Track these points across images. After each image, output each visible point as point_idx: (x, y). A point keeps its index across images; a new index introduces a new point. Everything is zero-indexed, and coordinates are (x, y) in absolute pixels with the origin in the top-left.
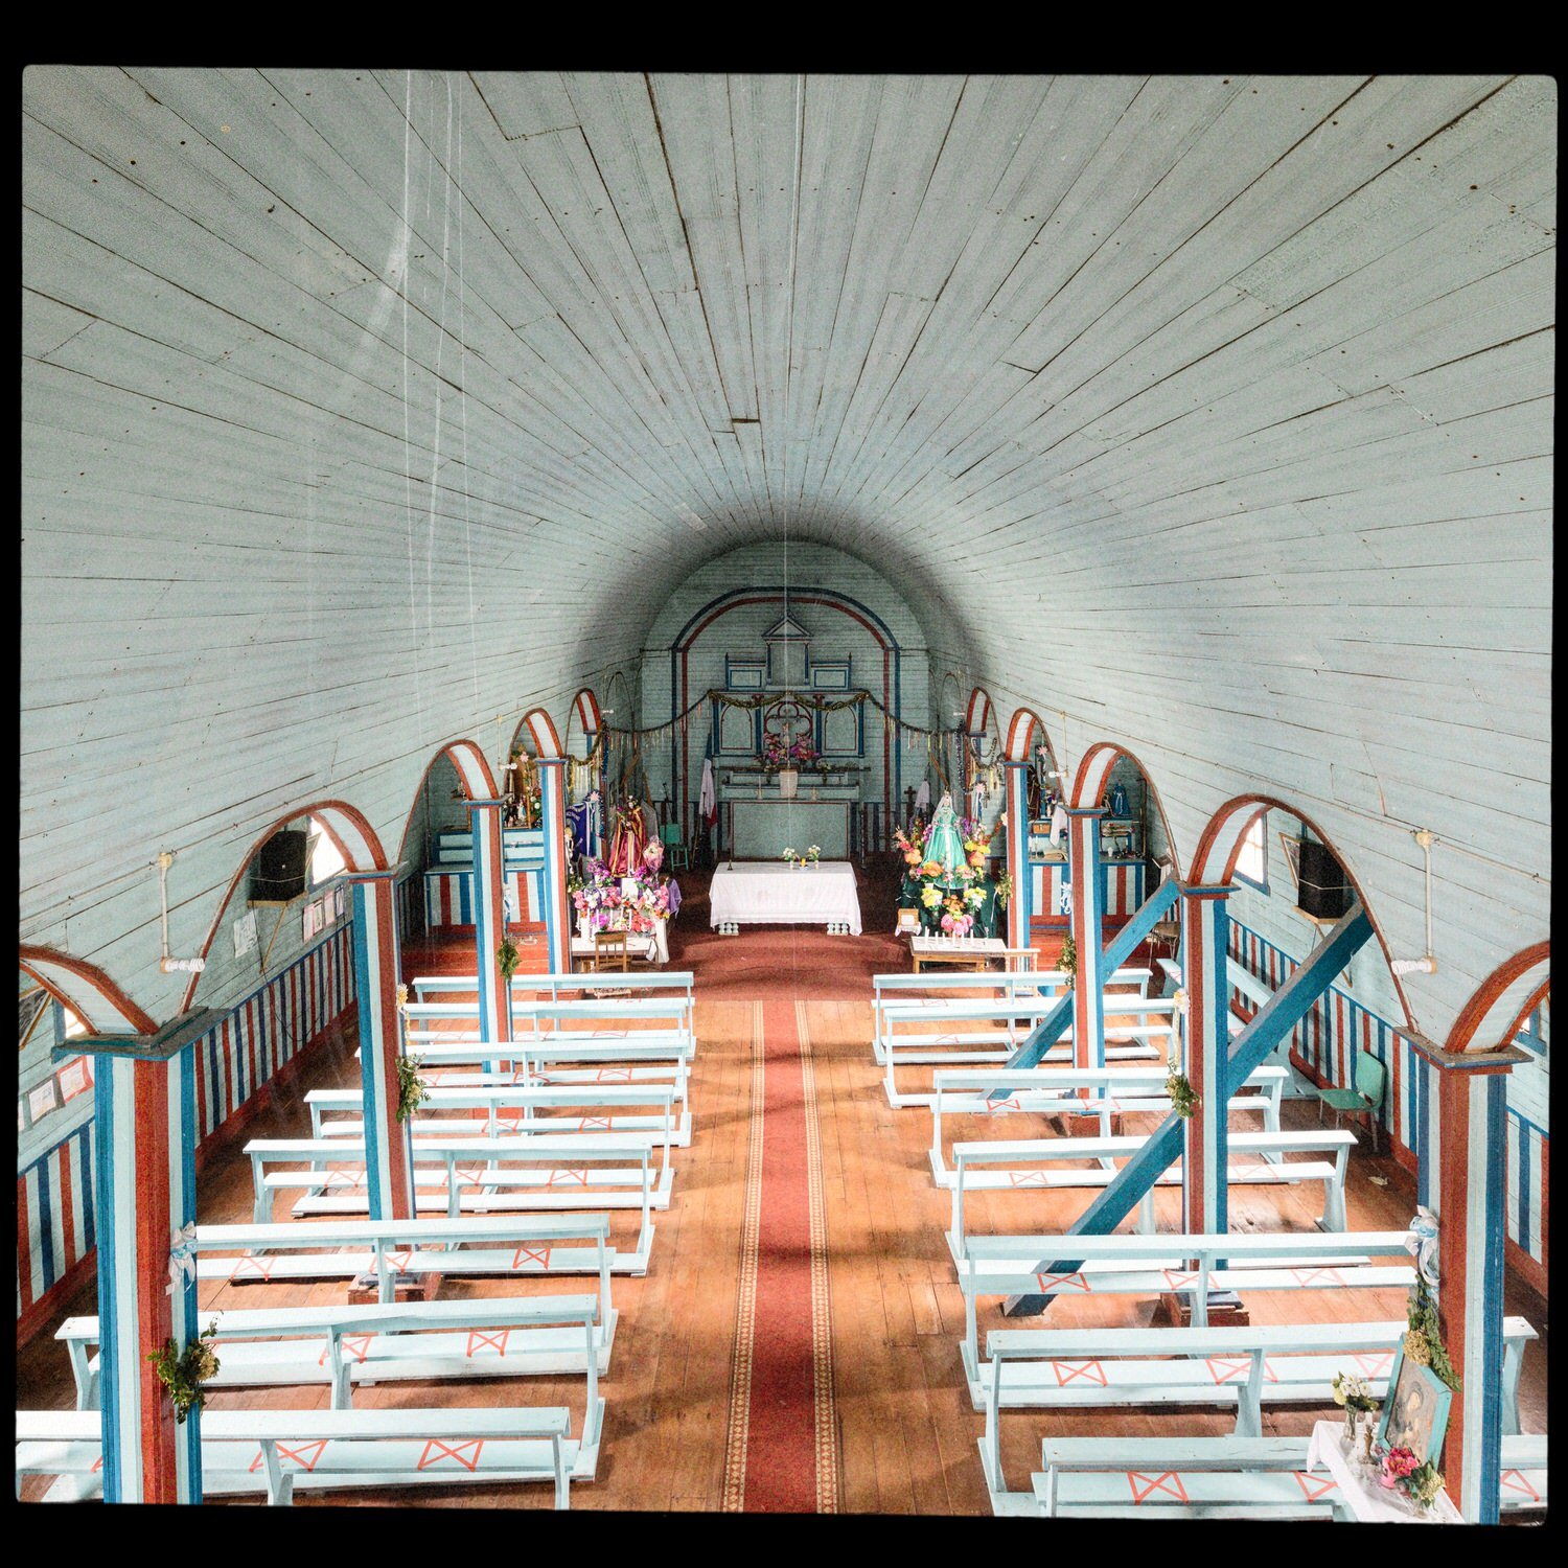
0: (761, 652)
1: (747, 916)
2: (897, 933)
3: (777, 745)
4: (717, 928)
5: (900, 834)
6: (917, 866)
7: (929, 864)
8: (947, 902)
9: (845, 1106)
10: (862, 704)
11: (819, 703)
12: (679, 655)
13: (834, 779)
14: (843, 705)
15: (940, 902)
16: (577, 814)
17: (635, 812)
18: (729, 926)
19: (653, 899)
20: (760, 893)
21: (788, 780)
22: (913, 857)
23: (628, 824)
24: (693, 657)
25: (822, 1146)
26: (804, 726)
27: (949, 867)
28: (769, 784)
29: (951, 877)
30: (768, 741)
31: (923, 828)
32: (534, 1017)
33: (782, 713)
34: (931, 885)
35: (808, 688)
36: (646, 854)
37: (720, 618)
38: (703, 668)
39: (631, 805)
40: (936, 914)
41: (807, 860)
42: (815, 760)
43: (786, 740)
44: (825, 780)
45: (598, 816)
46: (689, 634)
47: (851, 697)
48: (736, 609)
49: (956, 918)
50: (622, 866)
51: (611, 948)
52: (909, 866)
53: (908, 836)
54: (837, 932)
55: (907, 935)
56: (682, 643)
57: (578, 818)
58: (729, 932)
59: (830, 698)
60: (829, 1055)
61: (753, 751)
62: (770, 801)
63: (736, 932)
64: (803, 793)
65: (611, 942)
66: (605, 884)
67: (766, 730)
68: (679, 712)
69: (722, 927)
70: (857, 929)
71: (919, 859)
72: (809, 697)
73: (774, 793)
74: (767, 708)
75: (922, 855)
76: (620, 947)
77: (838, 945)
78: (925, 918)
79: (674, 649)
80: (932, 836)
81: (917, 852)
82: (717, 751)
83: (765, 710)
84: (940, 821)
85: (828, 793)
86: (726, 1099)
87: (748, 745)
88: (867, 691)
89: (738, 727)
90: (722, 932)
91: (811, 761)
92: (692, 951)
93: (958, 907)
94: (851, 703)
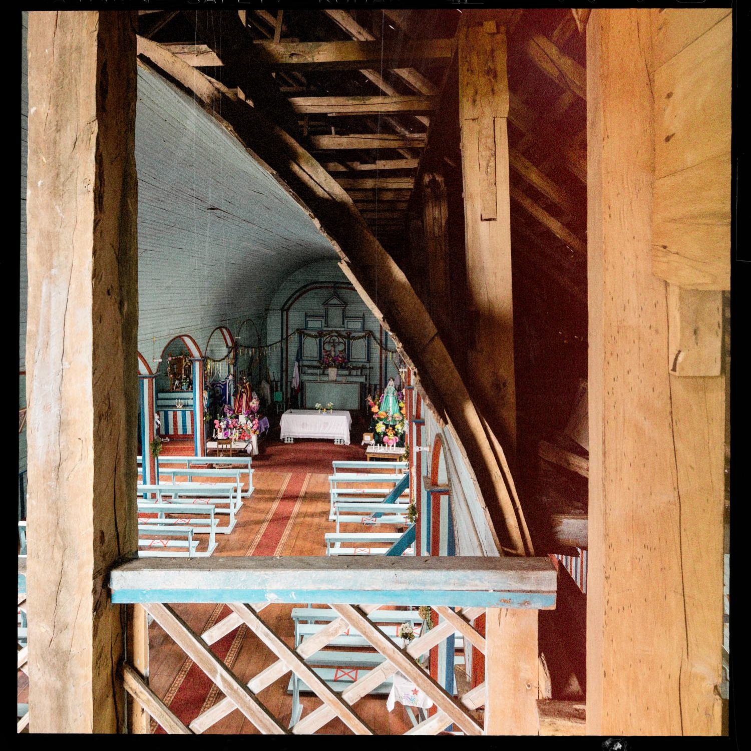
0: (322, 312)
1: (297, 434)
2: (362, 444)
3: (329, 355)
4: (284, 439)
5: (369, 398)
6: (377, 413)
7: (382, 413)
8: (387, 430)
9: (308, 519)
10: (368, 337)
11: (349, 337)
12: (285, 312)
13: (354, 373)
14: (360, 338)
15: (384, 430)
16: (222, 385)
17: (247, 384)
18: (289, 439)
19: (251, 425)
20: (303, 424)
21: (332, 372)
22: (375, 409)
23: (243, 390)
24: (291, 314)
25: (290, 536)
26: (341, 347)
27: (391, 413)
28: (324, 374)
29: (390, 419)
30: (324, 354)
31: (380, 396)
32: (172, 475)
33: (331, 341)
34: (382, 422)
35: (343, 329)
36: (251, 404)
37: (304, 296)
38: (295, 319)
39: (245, 381)
40: (382, 436)
41: (327, 409)
42: (346, 363)
43: (333, 353)
44: (350, 373)
45: (232, 386)
46: (290, 302)
47: (363, 334)
48: (312, 291)
49: (391, 438)
50: (240, 409)
51: (225, 446)
52: (373, 413)
53: (373, 399)
54: (339, 443)
55: (366, 445)
56: (286, 307)
57: (223, 387)
58: (289, 442)
59: (353, 334)
60: (311, 497)
61: (318, 359)
62: (324, 382)
63: (292, 442)
64: (339, 379)
65: (225, 444)
66: (231, 418)
67: (324, 349)
68: (285, 336)
69: (286, 439)
70: (348, 442)
71: (377, 410)
72: (344, 334)
73: (326, 378)
74: (325, 338)
75: (379, 408)
76: (229, 446)
77: (338, 449)
78: (377, 437)
79: (282, 310)
80: (384, 400)
81: (377, 407)
82: (301, 358)
83: (323, 339)
84: (388, 393)
85: (350, 379)
86: (255, 515)
87: (315, 356)
88: (371, 332)
89: (311, 347)
90: (286, 442)
91: (344, 363)
92: (270, 450)
93: (392, 433)
94: (364, 337)
